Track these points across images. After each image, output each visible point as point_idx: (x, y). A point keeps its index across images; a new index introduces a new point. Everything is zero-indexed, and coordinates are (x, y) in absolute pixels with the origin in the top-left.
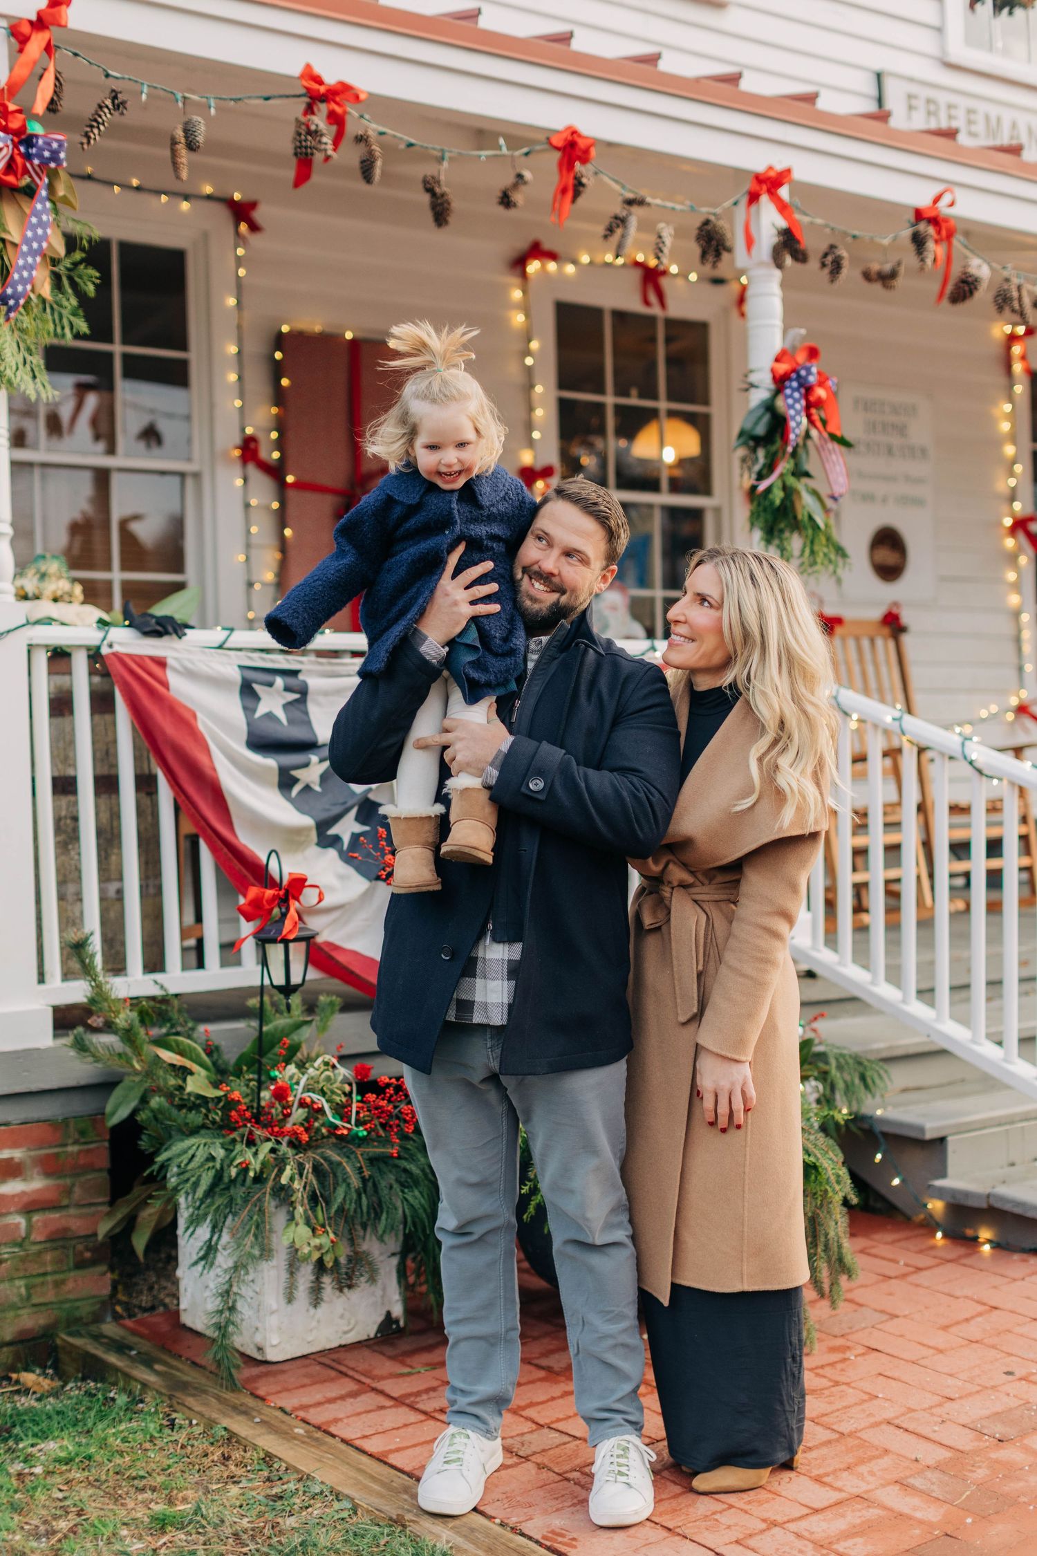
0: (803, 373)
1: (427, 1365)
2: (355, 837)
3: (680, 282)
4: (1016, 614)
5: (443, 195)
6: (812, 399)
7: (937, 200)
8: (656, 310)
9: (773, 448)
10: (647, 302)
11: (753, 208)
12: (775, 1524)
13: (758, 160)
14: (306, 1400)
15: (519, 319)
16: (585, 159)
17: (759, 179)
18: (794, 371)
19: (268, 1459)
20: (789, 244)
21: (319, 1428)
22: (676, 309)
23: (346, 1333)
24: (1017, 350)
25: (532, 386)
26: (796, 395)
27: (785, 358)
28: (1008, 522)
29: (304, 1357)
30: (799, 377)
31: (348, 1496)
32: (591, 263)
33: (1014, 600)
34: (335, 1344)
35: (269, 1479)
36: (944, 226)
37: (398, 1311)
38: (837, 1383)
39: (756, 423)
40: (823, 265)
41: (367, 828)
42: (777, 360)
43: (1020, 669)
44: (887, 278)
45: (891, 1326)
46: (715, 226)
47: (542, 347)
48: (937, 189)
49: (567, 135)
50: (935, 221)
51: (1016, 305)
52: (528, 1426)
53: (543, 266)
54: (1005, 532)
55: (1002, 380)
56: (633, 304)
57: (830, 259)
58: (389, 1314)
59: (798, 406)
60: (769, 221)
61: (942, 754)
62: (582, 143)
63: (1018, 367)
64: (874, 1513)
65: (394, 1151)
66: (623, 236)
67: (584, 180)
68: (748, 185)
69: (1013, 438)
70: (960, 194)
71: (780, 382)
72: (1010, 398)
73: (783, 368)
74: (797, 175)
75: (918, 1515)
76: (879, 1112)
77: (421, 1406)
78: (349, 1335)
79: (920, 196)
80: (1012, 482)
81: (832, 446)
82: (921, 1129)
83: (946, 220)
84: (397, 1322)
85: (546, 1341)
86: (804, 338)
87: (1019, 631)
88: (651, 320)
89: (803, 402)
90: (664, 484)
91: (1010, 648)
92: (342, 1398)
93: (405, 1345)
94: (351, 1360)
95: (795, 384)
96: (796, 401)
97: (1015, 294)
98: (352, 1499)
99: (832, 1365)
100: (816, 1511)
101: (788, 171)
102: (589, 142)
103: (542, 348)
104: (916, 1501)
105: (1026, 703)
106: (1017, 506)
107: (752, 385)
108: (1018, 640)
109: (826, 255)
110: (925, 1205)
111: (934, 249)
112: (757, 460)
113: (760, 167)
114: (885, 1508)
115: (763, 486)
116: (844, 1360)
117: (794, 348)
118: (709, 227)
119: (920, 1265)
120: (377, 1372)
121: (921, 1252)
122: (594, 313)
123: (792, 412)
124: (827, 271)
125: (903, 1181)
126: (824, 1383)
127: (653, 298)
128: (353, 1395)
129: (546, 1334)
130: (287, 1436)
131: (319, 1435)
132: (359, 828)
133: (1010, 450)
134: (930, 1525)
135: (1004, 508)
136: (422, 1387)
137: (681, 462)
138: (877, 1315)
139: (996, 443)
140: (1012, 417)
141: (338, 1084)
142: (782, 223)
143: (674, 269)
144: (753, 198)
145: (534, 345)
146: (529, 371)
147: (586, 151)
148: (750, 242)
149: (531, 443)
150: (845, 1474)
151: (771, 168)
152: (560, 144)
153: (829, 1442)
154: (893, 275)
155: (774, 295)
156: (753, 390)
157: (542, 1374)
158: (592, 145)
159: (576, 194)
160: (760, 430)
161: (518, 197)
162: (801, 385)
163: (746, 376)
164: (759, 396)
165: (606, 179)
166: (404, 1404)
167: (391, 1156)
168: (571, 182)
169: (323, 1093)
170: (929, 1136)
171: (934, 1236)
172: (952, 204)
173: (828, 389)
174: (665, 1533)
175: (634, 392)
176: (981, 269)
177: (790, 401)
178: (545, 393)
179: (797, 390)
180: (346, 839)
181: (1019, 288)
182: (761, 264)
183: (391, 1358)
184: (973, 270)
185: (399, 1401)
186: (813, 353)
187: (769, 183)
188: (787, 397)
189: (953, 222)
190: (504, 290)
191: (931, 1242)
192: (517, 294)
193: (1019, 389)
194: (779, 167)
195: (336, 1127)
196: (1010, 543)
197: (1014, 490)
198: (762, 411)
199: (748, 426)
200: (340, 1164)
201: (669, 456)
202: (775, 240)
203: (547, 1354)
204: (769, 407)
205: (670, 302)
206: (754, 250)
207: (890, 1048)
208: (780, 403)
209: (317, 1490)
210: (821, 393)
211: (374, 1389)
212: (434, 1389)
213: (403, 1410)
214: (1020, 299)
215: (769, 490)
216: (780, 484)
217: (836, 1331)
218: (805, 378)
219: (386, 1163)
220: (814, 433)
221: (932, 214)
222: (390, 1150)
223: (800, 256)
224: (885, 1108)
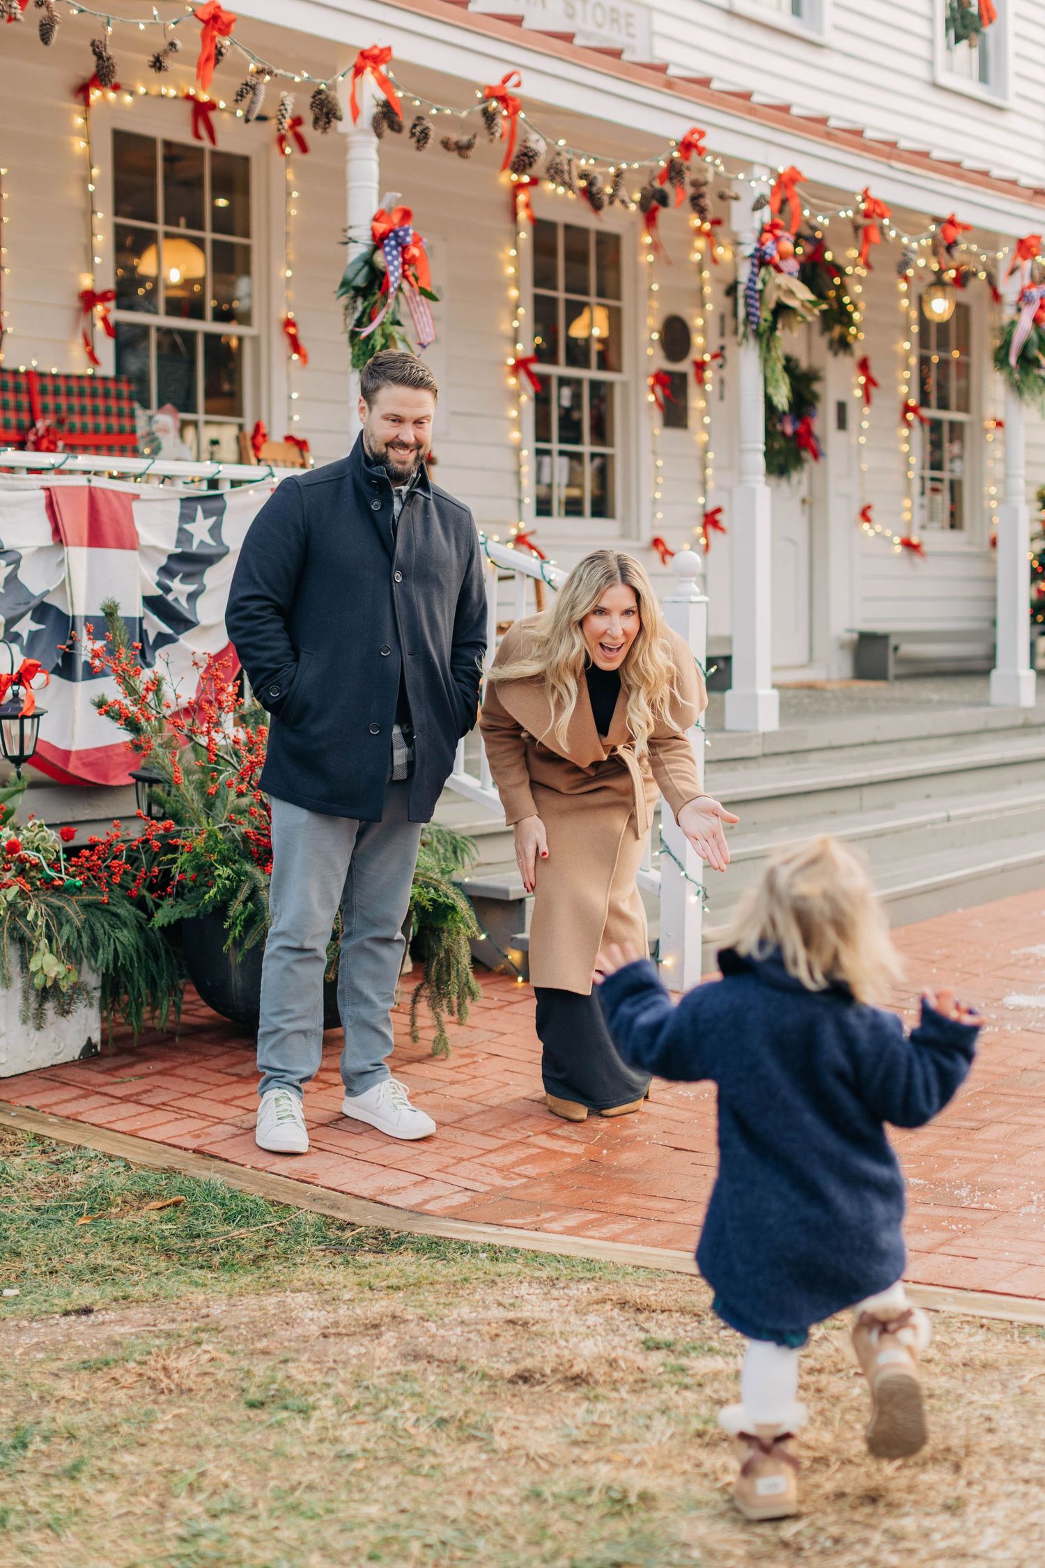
0: (401, 233)
1: (134, 1076)
2: (34, 635)
3: (226, 116)
4: (517, 449)
5: (108, 59)
6: (407, 257)
7: (506, 80)
8: (206, 144)
9: (372, 299)
10: (197, 135)
11: (358, 80)
12: (462, 1159)
13: (367, 38)
14: (45, 1101)
15: (80, 145)
16: (225, 31)
17: (364, 55)
18: (391, 231)
19: (38, 1138)
20: (387, 117)
21: (68, 1118)
22: (224, 145)
23: (57, 1054)
24: (522, 198)
25: (93, 212)
26: (395, 253)
27: (382, 219)
28: (511, 361)
29: (24, 1073)
30: (397, 236)
31: (120, 1158)
32: (146, 93)
33: (515, 435)
34: (48, 1064)
35: (44, 1152)
36: (510, 103)
37: (96, 1038)
38: (475, 1077)
39: (356, 275)
40: (413, 134)
41: (42, 627)
42: (376, 219)
43: (520, 501)
44: (462, 149)
45: (502, 1039)
46: (327, 97)
47: (102, 172)
48: (507, 70)
49: (211, 10)
50: (503, 99)
51: (566, 177)
52: (240, 1112)
53: (104, 96)
54: (507, 370)
55: (507, 226)
56: (184, 136)
57: (418, 129)
58: (89, 1039)
59: (396, 263)
60: (370, 92)
61: (522, 573)
62: (225, 18)
63: (522, 215)
64: (534, 1151)
65: (105, 898)
66: (252, 102)
67: (223, 50)
68: (354, 59)
69: (517, 283)
70: (525, 76)
71: (379, 241)
72: (516, 246)
73: (382, 227)
74: (396, 53)
75: (566, 1150)
76: (467, 880)
77: (144, 1101)
78: (61, 1056)
79: (491, 75)
80: (516, 324)
81: (420, 298)
82: (507, 892)
83: (513, 99)
84: (96, 1046)
85: (226, 1057)
86: (399, 200)
87: (520, 466)
88: (200, 151)
89: (400, 260)
90: (209, 313)
91: (510, 480)
92: (75, 1099)
93: (108, 1063)
94: (66, 1074)
95: (393, 243)
96: (395, 258)
97: (566, 168)
98: (125, 1159)
99: (466, 1065)
100: (490, 1151)
101: (389, 49)
102: (231, 17)
103: (101, 176)
104: (562, 1143)
105: (523, 532)
106: (520, 347)
107: (351, 240)
108: (518, 473)
109: (415, 126)
110: (506, 956)
111: (502, 125)
112: (355, 308)
113: (366, 45)
114: (540, 1148)
115: (366, 332)
116: (474, 1062)
117: (391, 209)
118: (323, 97)
119: (512, 1000)
120: (93, 1082)
121: (508, 991)
122: (147, 142)
123: (391, 268)
124: (414, 139)
125: (488, 937)
126: (464, 1077)
127: (203, 131)
128: (85, 1097)
129: (223, 1054)
130: (43, 1122)
131: (71, 1122)
132: (35, 627)
133: (513, 293)
134: (577, 1156)
135: (508, 349)
136: (139, 1090)
137: (187, 283)
138: (489, 1034)
139: (500, 285)
140: (517, 261)
141: (51, 843)
142: (382, 96)
143: (222, 105)
144: (358, 71)
145: (95, 172)
146: (91, 196)
147: (228, 25)
148: (356, 112)
149: (91, 267)
150: (503, 1130)
151: (375, 47)
152: (206, 17)
153: (484, 1111)
154: (469, 146)
155: (370, 159)
156: (351, 245)
157: (234, 1079)
158: (234, 20)
159: (217, 62)
160: (360, 281)
161: (167, 62)
162: (398, 244)
163: (345, 231)
164: (357, 251)
165: (240, 49)
166: (129, 1101)
167: (103, 903)
168: (214, 51)
169: (38, 850)
170: (511, 898)
171: (516, 980)
172: (518, 85)
173: (420, 248)
174: (382, 1168)
175: (182, 221)
176: (538, 144)
177: (389, 258)
178: (104, 218)
179: (395, 248)
180: (25, 636)
181: (569, 161)
182: (362, 131)
183: (103, 1072)
184: (532, 145)
185: (125, 1099)
186: (407, 215)
187: (371, 58)
188: (387, 254)
189: (518, 101)
190: (66, 116)
191: (515, 985)
192: (79, 121)
193: (523, 235)
194: (382, 45)
195: (53, 879)
196: (512, 381)
197: (516, 330)
198: (361, 264)
199: (350, 275)
200: (60, 909)
201: (175, 276)
202: (375, 110)
203: (233, 1065)
204: (368, 262)
205: (219, 136)
206: (359, 120)
207: (470, 828)
208: (379, 258)
209: (92, 1154)
210: (415, 251)
211: (97, 1093)
212: (150, 1091)
213: (130, 1105)
214: (570, 173)
215: (369, 337)
216: (379, 332)
217: (460, 1044)
218: (404, 239)
219: (99, 909)
220: (405, 286)
221: (501, 93)
222: (100, 898)
223: (396, 127)
224: (470, 876)
